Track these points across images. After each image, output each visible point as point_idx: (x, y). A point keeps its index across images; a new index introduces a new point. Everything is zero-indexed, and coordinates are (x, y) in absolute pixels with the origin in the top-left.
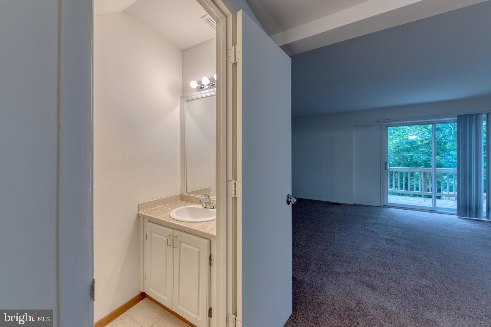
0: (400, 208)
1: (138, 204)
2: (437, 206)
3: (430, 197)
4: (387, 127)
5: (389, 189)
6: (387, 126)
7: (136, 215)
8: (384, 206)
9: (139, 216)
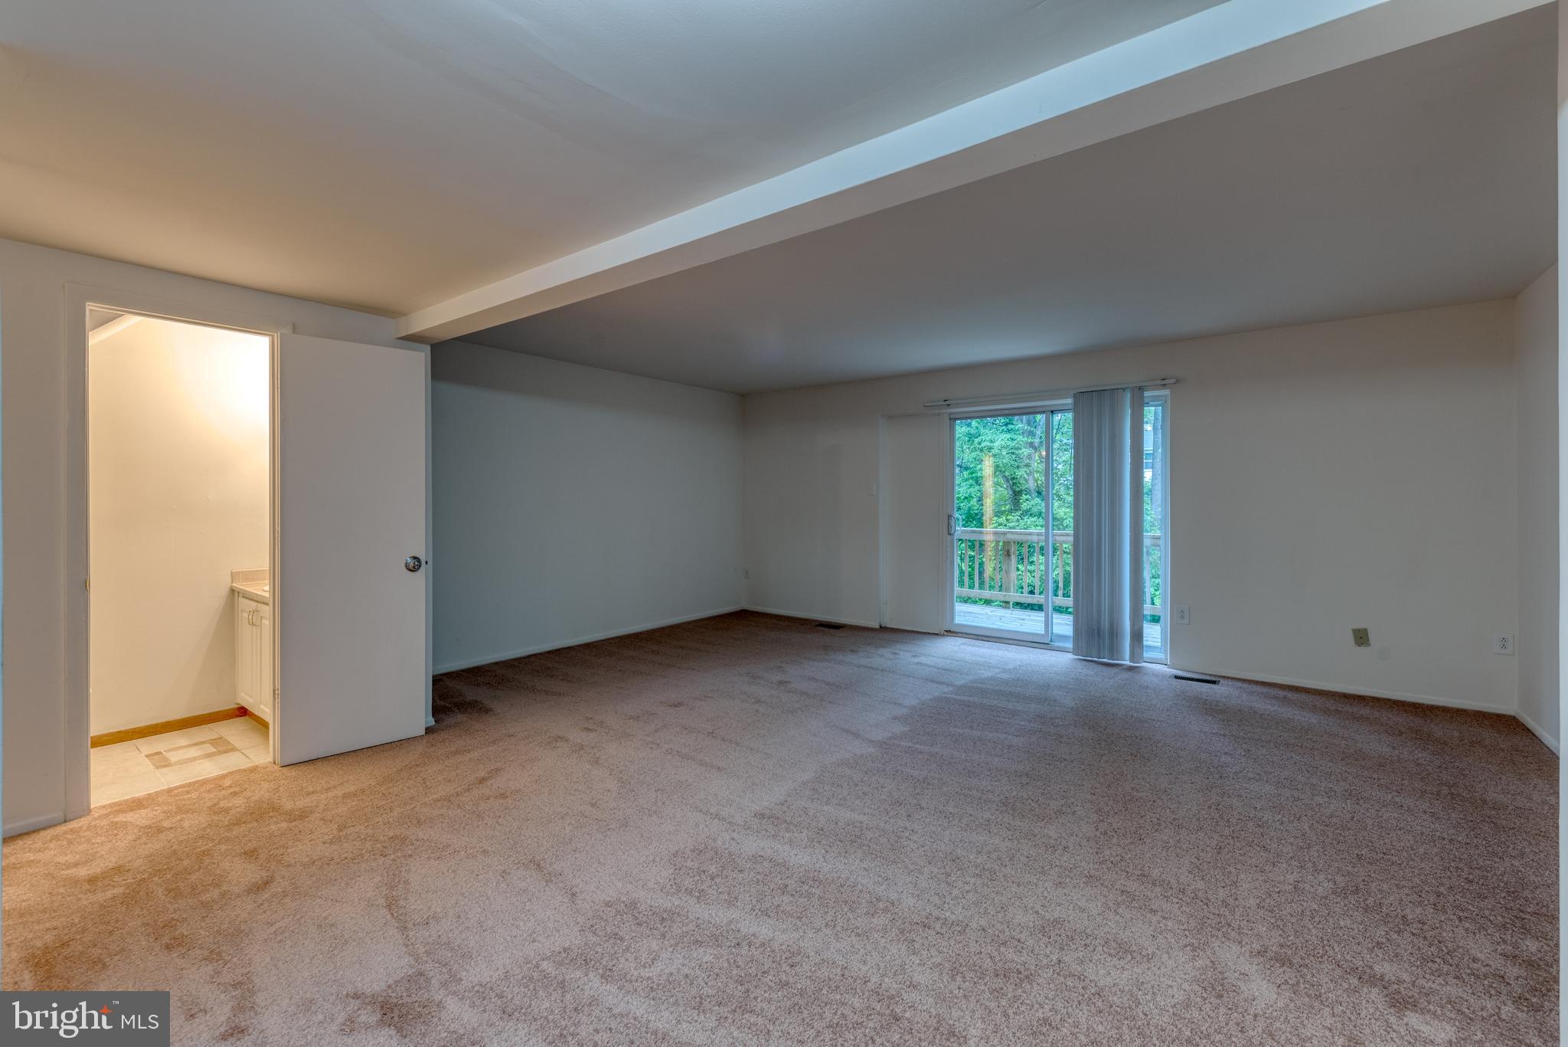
0: (976, 637)
1: (232, 573)
2: (1054, 632)
3: (1039, 608)
4: (953, 419)
5: (957, 589)
6: (953, 416)
7: (228, 589)
8: (946, 633)
9: (232, 590)
